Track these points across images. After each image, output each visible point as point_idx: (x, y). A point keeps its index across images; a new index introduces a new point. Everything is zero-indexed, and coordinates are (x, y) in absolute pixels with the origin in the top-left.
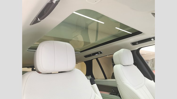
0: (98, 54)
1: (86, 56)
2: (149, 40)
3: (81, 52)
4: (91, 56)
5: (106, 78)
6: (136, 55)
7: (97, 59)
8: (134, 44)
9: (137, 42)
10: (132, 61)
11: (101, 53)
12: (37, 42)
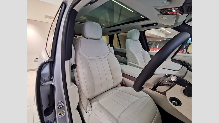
0: (119, 31)
1: (110, 32)
2: (152, 25)
3: (107, 28)
4: (114, 32)
5: (121, 48)
6: (142, 34)
7: (117, 34)
8: (143, 26)
9: (145, 25)
10: (138, 38)
11: (120, 30)
12: (83, 16)
